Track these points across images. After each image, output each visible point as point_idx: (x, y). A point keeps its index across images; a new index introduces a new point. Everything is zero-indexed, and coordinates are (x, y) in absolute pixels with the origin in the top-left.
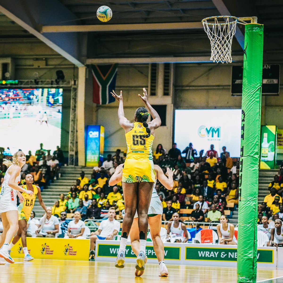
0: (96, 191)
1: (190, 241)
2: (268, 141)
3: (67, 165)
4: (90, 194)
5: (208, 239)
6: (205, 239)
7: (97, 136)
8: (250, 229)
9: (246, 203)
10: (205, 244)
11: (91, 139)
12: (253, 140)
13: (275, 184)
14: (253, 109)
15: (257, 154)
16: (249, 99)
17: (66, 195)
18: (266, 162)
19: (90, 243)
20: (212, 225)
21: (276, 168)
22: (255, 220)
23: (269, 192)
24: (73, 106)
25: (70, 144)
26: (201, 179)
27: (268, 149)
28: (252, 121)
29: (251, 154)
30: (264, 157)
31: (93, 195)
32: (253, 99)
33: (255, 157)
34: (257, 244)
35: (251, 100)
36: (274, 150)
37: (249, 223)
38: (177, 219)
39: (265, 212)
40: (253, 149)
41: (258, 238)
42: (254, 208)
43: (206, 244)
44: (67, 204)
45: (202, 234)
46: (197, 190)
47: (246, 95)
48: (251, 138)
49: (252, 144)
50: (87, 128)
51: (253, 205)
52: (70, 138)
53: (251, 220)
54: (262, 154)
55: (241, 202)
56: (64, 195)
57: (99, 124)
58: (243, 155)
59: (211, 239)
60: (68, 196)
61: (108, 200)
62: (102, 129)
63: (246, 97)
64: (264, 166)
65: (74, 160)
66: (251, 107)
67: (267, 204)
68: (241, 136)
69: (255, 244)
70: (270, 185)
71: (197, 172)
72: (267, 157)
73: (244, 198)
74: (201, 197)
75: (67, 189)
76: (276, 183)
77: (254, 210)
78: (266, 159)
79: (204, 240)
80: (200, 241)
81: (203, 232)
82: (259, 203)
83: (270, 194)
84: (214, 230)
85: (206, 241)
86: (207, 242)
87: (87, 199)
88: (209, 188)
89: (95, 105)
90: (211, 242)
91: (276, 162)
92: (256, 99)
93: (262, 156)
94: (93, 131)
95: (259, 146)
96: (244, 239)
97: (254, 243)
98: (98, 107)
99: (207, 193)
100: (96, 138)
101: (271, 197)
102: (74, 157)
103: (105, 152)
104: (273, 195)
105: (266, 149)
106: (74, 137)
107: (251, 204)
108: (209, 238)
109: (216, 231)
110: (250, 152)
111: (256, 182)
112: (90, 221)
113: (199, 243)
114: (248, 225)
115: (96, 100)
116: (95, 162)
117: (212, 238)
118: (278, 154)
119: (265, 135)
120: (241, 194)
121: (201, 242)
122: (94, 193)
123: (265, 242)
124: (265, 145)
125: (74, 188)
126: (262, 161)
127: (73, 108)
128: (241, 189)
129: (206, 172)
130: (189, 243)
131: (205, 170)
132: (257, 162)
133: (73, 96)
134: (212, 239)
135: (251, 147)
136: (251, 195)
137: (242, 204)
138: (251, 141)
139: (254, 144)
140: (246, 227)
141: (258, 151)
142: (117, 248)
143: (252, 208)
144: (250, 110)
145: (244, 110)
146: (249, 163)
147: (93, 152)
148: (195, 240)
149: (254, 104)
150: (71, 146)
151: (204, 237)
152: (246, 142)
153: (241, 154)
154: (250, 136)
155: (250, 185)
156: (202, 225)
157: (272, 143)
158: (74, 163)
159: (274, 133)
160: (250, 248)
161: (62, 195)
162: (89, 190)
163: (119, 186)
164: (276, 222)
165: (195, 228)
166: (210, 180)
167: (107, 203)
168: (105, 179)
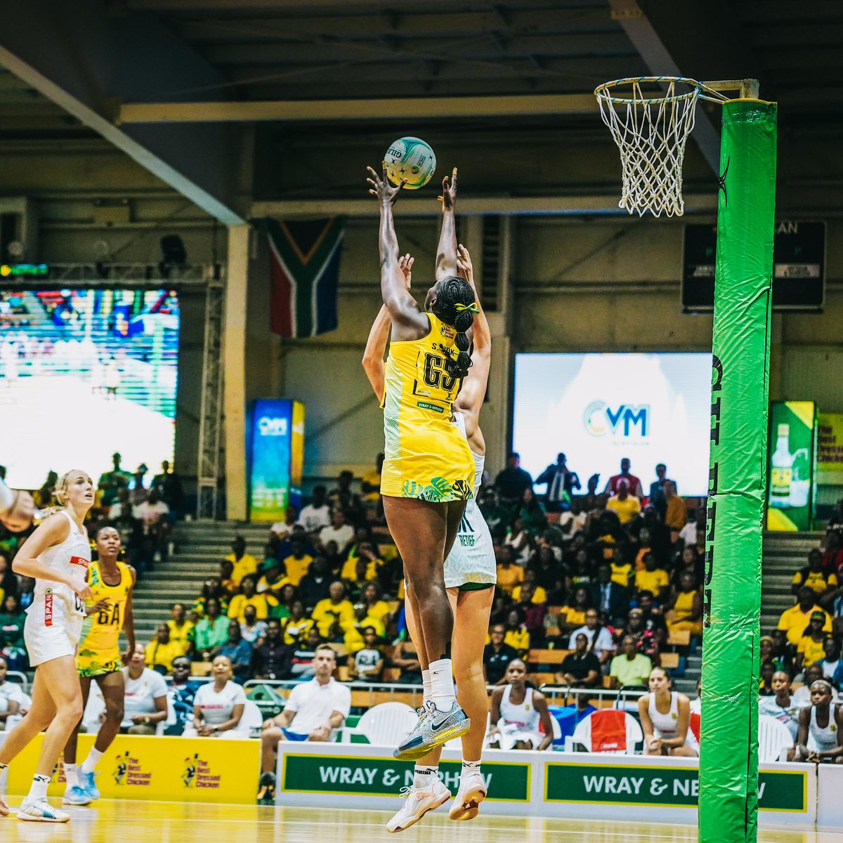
0: (280, 595)
1: (559, 746)
2: (792, 450)
3: (194, 518)
5: (612, 739)
6: (605, 740)
7: (284, 432)
8: (737, 709)
9: (724, 634)
10: (603, 754)
11: (265, 439)
12: (746, 445)
13: (812, 575)
14: (746, 352)
15: (756, 485)
16: (733, 324)
18: (787, 510)
19: (261, 751)
20: (624, 698)
21: (814, 529)
22: (752, 682)
24: (212, 340)
25: (201, 457)
26: (593, 562)
27: (791, 472)
28: (742, 389)
29: (740, 486)
30: (779, 494)
31: (270, 608)
32: (747, 325)
33: (751, 497)
34: (756, 756)
35: (742, 325)
36: (807, 473)
37: (735, 693)
38: (521, 679)
39: (782, 659)
40: (746, 470)
41: (761, 736)
42: (748, 648)
43: (608, 754)
44: (192, 634)
45: (595, 725)
46: (581, 592)
47: (727, 311)
48: (740, 440)
49: (744, 458)
50: (253, 409)
51: (744, 638)
52: (202, 438)
53: (740, 685)
54: (774, 486)
55: (710, 629)
56: (184, 608)
57: (288, 397)
58: (715, 488)
59: (621, 740)
60: (194, 610)
62: (298, 410)
63: (726, 319)
64: (779, 522)
65: (214, 504)
66: (742, 348)
67: (789, 635)
68: (712, 434)
69: (752, 756)
70: (797, 579)
71: (580, 539)
72: (787, 494)
73: (719, 617)
74: (591, 613)
75: (192, 588)
76: (816, 572)
77: (749, 653)
78: (784, 501)
79: (599, 742)
80: (589, 746)
81: (600, 717)
82: (763, 633)
83: (798, 607)
84: (629, 712)
85: (606, 746)
86: (611, 749)
87: (251, 619)
88: (616, 586)
89: (276, 339)
90: (622, 746)
91: (814, 512)
92: (755, 324)
93: (774, 494)
94: (272, 417)
95: (765, 462)
96: (719, 741)
97: (750, 752)
98: (287, 345)
99: (611, 601)
100: (279, 438)
101: (800, 614)
102: (214, 496)
103: (306, 480)
104: (805, 609)
105: (785, 471)
106: (213, 433)
107: (741, 636)
108: (616, 737)
110: (737, 480)
111: (755, 570)
113: (585, 750)
114: (730, 699)
115: (279, 322)
116: (276, 510)
117: (624, 736)
118: (820, 487)
119: (783, 429)
120: (709, 605)
121: (593, 748)
122: (273, 601)
123: (782, 750)
124: (783, 458)
125: (212, 587)
126: (774, 507)
127: (212, 347)
128: (709, 592)
129: (608, 538)
130: (555, 752)
131: (605, 534)
132: (759, 511)
133: (210, 312)
134: (624, 740)
135: (741, 467)
136: (740, 609)
137: (712, 635)
138: (742, 447)
139: (748, 458)
140: (725, 704)
141: (762, 478)
142: (341, 766)
143: (744, 648)
144: (738, 355)
145: (719, 355)
146: (734, 514)
147: (271, 479)
148: (574, 744)
149: (748, 339)
150: (204, 462)
151: (601, 735)
152: (726, 453)
153: (711, 488)
154: (737, 434)
155: (737, 578)
156: (596, 697)
157: (803, 455)
158: (214, 513)
159: (810, 426)
160: (737, 766)
161: (178, 607)
162: (259, 594)
163: (347, 581)
164: (815, 690)
165: (573, 706)
166: (620, 564)
167: (313, 632)
168: (308, 560)
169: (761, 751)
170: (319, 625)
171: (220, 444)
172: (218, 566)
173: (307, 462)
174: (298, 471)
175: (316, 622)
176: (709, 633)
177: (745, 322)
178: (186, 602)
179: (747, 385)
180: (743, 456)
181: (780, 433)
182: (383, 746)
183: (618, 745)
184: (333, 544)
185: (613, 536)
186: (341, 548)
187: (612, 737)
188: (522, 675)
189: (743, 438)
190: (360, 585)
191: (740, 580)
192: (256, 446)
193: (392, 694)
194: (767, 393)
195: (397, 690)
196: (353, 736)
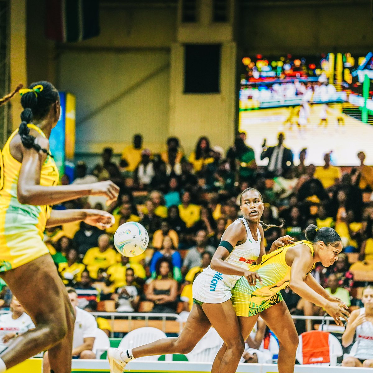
0: (57, 245)
5: (319, 354)
6: (313, 355)
10: (311, 366)
19: (42, 368)
20: (328, 322)
26: (304, 218)
43: (315, 366)
45: (305, 342)
59: (325, 355)
61: (86, 266)
62: (70, 101)
71: (294, 200)
79: (309, 356)
80: (300, 360)
81: (308, 337)
84: (332, 333)
85: (314, 360)
86: (317, 362)
89: (52, 44)
90: (327, 360)
98: (60, 49)
103: (77, 155)
108: (322, 352)
109: (337, 335)
117: (328, 351)
121: (303, 361)
122: (52, 250)
129: (314, 199)
131: (311, 195)
134: (328, 355)
151: (310, 351)
163: (111, 234)
166: (323, 219)
167: (85, 274)
170: (89, 268)
171: (8, 128)
173: (77, 142)
174: (71, 149)
183: (324, 359)
184: (99, 206)
186: (106, 208)
187: (319, 352)
193: (147, 321)
195: (151, 318)
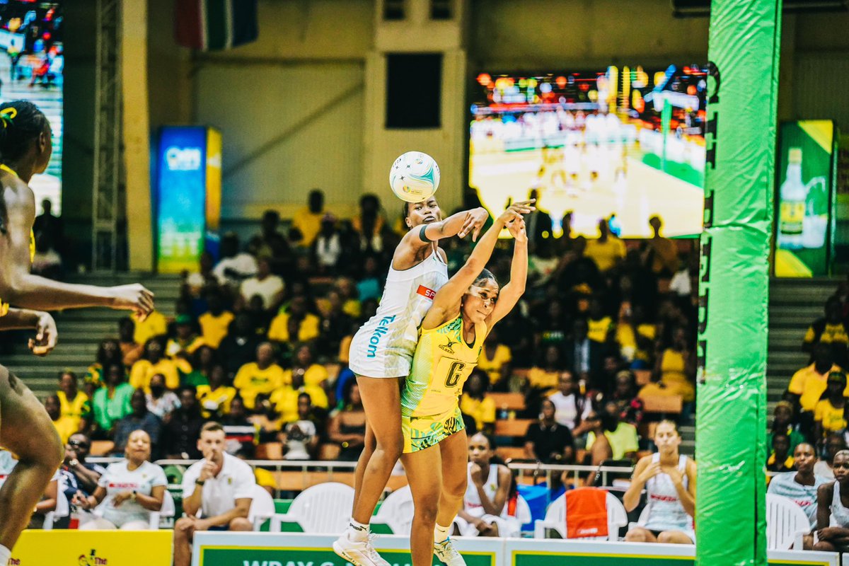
0: (194, 359)
1: (528, 533)
2: (806, 178)
3: (89, 269)
4: (169, 370)
5: (591, 523)
6: (582, 525)
7: (197, 164)
8: (741, 481)
9: (723, 392)
10: (580, 541)
11: (176, 175)
12: (748, 168)
13: (828, 327)
14: (750, 56)
15: (761, 216)
16: (736, 22)
17: (82, 376)
18: (800, 252)
19: (172, 544)
21: (833, 273)
22: (757, 449)
23: (807, 356)
24: (106, 54)
25: (96, 194)
26: (568, 316)
27: (804, 205)
28: (744, 101)
29: (740, 217)
30: (790, 233)
31: (181, 374)
32: (752, 22)
33: (754, 230)
34: (764, 538)
35: (745, 23)
36: (825, 207)
37: (736, 462)
38: (485, 457)
40: (749, 198)
41: (770, 516)
42: (751, 409)
43: (586, 541)
44: (88, 408)
45: (569, 507)
46: (552, 350)
47: (727, 7)
48: (741, 162)
49: (747, 183)
50: (159, 138)
51: (748, 396)
52: (97, 173)
53: (743, 452)
54: (784, 223)
55: (705, 387)
57: (200, 123)
58: (711, 221)
59: (601, 525)
60: (88, 379)
62: (214, 140)
63: (727, 15)
64: (791, 267)
65: (113, 251)
66: (745, 51)
67: (803, 400)
68: (707, 155)
69: (759, 538)
70: (809, 335)
72: (800, 232)
73: (718, 371)
74: (566, 376)
75: (87, 353)
76: (835, 323)
77: (753, 415)
78: (796, 241)
79: (575, 527)
80: (563, 530)
81: (575, 498)
82: (770, 398)
83: (812, 367)
84: (612, 492)
85: (583, 531)
86: (589, 536)
87: (159, 389)
88: (593, 344)
89: (185, 52)
90: (604, 533)
91: (833, 252)
92: (761, 22)
93: (783, 232)
94: (182, 147)
95: (771, 189)
96: (718, 519)
97: (756, 533)
98: (198, 60)
100: (191, 173)
101: (816, 376)
102: (114, 242)
103: (225, 222)
104: (821, 370)
105: (797, 206)
106: (110, 167)
107: (743, 394)
108: (596, 520)
110: (737, 210)
111: (759, 316)
112: (173, 465)
113: (559, 537)
114: (732, 469)
115: (187, 33)
116: (189, 259)
117: (605, 519)
118: (839, 223)
119: (795, 155)
120: (704, 357)
121: (568, 534)
122: (186, 367)
123: (797, 536)
124: (794, 189)
125: (111, 350)
126: (783, 247)
127: (106, 62)
128: (704, 344)
129: (584, 288)
130: (524, 539)
131: (580, 282)
132: (764, 246)
133: (103, 18)
134: (606, 525)
135: (742, 194)
136: (742, 363)
137: (709, 393)
138: (744, 170)
139: (752, 183)
140: (726, 474)
141: (768, 206)
142: (269, 560)
143: (747, 408)
144: (741, 60)
145: (716, 61)
146: (734, 250)
147: (181, 222)
148: (546, 529)
149: (752, 40)
150: (99, 202)
151: (578, 518)
152: (724, 178)
153: (707, 219)
154: (737, 155)
155: (738, 326)
156: (571, 474)
157: (819, 185)
158: (113, 262)
159: (828, 149)
160: (741, 549)
161: (66, 377)
162: (170, 358)
163: (276, 342)
164: (838, 462)
165: (544, 484)
166: (598, 318)
167: (236, 403)
168: (227, 318)
169: (770, 532)
170: (243, 394)
171: (119, 180)
172: (116, 326)
173: (225, 202)
174: (215, 212)
175: (238, 390)
176: (705, 391)
177: (750, 19)
178: (77, 370)
179: (750, 96)
180: (745, 181)
181: (791, 158)
182: (320, 534)
183: (599, 530)
184: (257, 299)
185: (590, 285)
186: (268, 303)
187: (591, 520)
188: (484, 452)
189: (743, 161)
190: (292, 346)
191: (741, 328)
192: (164, 183)
193: (330, 474)
194: (775, 105)
195: (336, 469)
196: (283, 523)
